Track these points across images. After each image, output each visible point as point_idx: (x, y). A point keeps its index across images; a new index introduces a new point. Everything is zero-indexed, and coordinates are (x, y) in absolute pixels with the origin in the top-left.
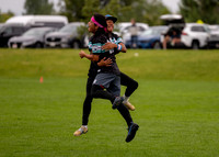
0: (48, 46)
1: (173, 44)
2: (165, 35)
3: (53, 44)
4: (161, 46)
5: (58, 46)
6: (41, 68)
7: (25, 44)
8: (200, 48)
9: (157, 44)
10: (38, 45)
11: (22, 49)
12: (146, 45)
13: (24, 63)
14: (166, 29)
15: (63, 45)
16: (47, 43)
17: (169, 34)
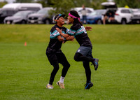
0: (30, 23)
1: (109, 21)
2: (104, 15)
3: (33, 21)
4: (102, 23)
5: (36, 23)
6: (25, 37)
7: (15, 21)
8: (127, 24)
9: (99, 21)
10: (23, 22)
11: (13, 24)
12: (92, 21)
13: (14, 33)
14: (105, 11)
15: (39, 22)
16: (29, 20)
17: (107, 14)
